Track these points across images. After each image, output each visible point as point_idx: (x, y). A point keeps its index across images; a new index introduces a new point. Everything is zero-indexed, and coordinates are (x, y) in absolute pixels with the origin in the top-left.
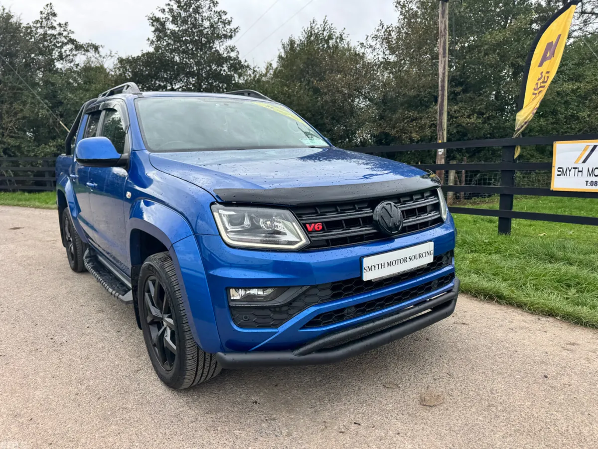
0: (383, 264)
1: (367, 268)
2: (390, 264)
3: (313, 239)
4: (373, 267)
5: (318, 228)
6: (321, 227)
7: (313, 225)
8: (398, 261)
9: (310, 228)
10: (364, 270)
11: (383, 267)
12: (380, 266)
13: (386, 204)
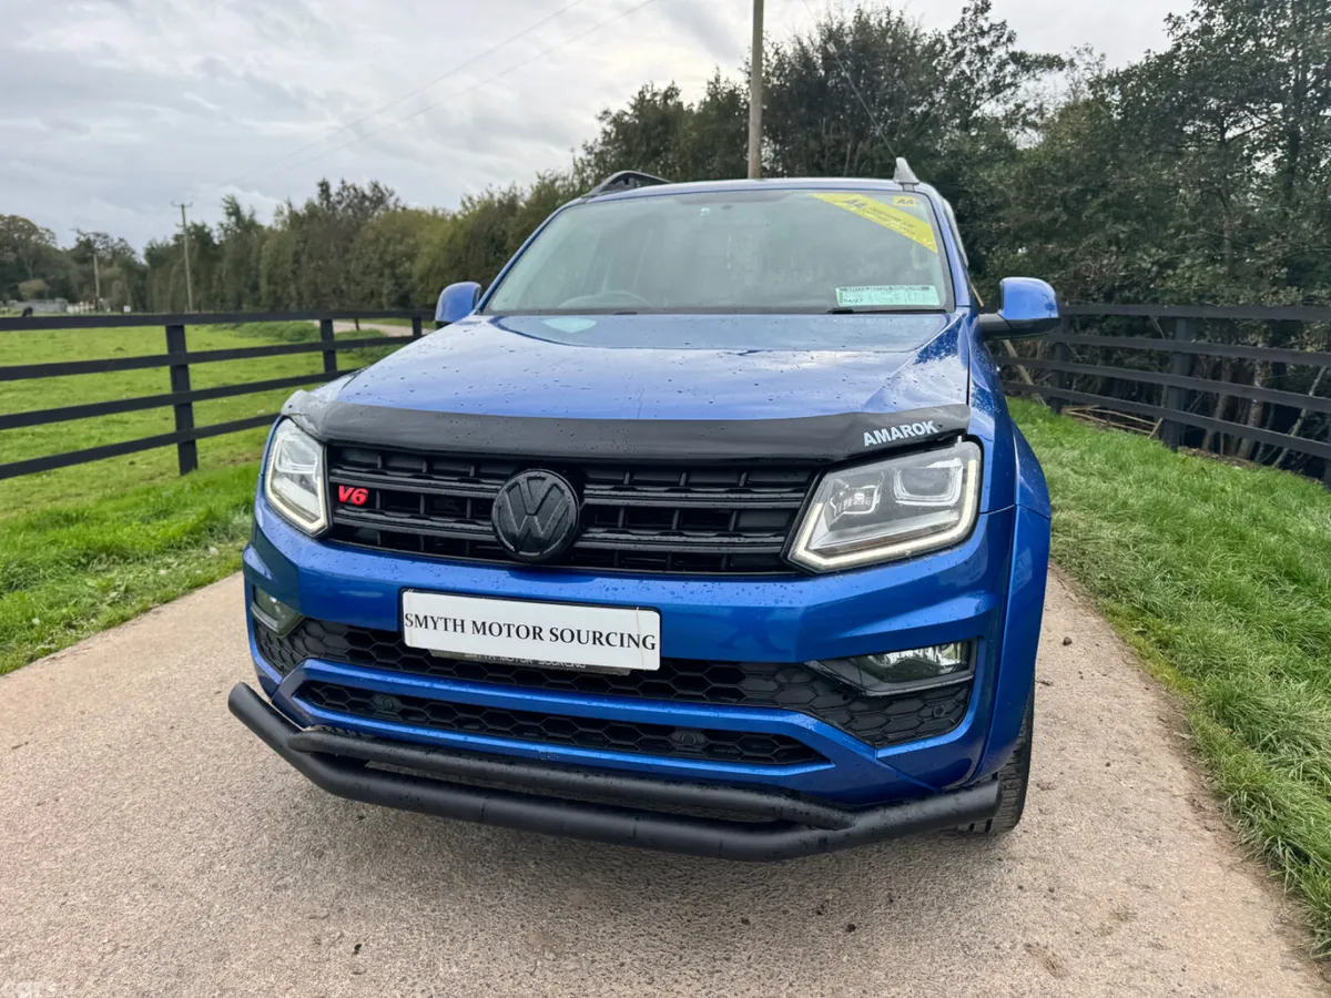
0: (458, 622)
1: (413, 619)
2: (482, 628)
3: (338, 520)
4: (429, 620)
5: (358, 498)
6: (363, 498)
7: (351, 490)
8: (509, 630)
9: (343, 496)
10: (405, 620)
11: (459, 628)
12: (450, 625)
13: (529, 479)
